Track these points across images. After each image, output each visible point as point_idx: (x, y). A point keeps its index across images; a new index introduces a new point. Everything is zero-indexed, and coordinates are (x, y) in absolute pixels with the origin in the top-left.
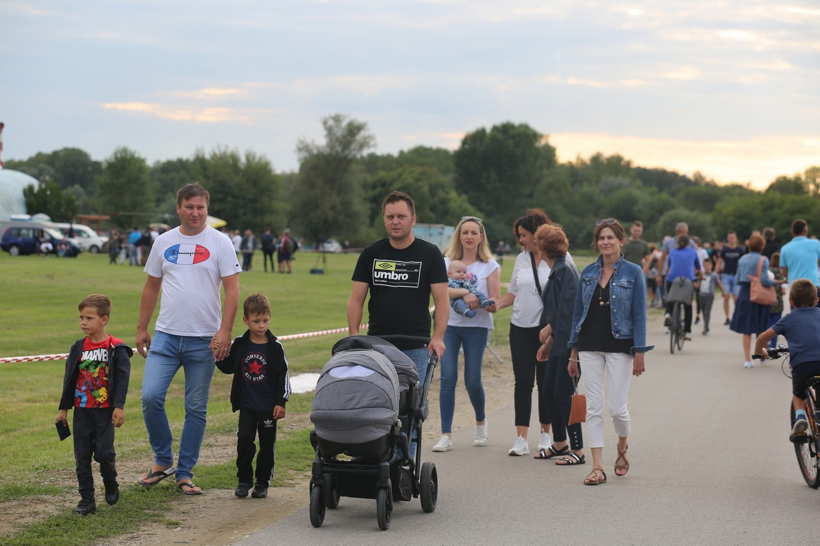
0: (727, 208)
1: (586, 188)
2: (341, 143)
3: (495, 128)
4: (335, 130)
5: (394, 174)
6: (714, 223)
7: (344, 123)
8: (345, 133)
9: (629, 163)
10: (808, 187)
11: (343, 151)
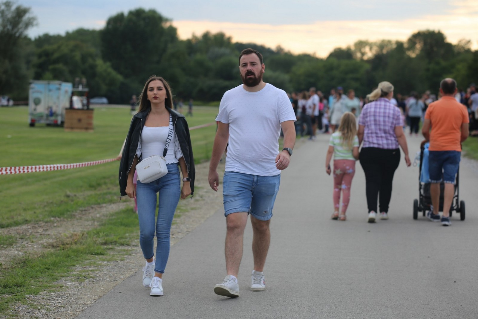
0: (300, 70)
1: (198, 56)
2: (11, 23)
3: (131, 13)
4: (7, 13)
5: (55, 46)
6: (291, 81)
7: (14, 8)
8: (14, 15)
9: (229, 39)
10: (356, 55)
11: (13, 29)
